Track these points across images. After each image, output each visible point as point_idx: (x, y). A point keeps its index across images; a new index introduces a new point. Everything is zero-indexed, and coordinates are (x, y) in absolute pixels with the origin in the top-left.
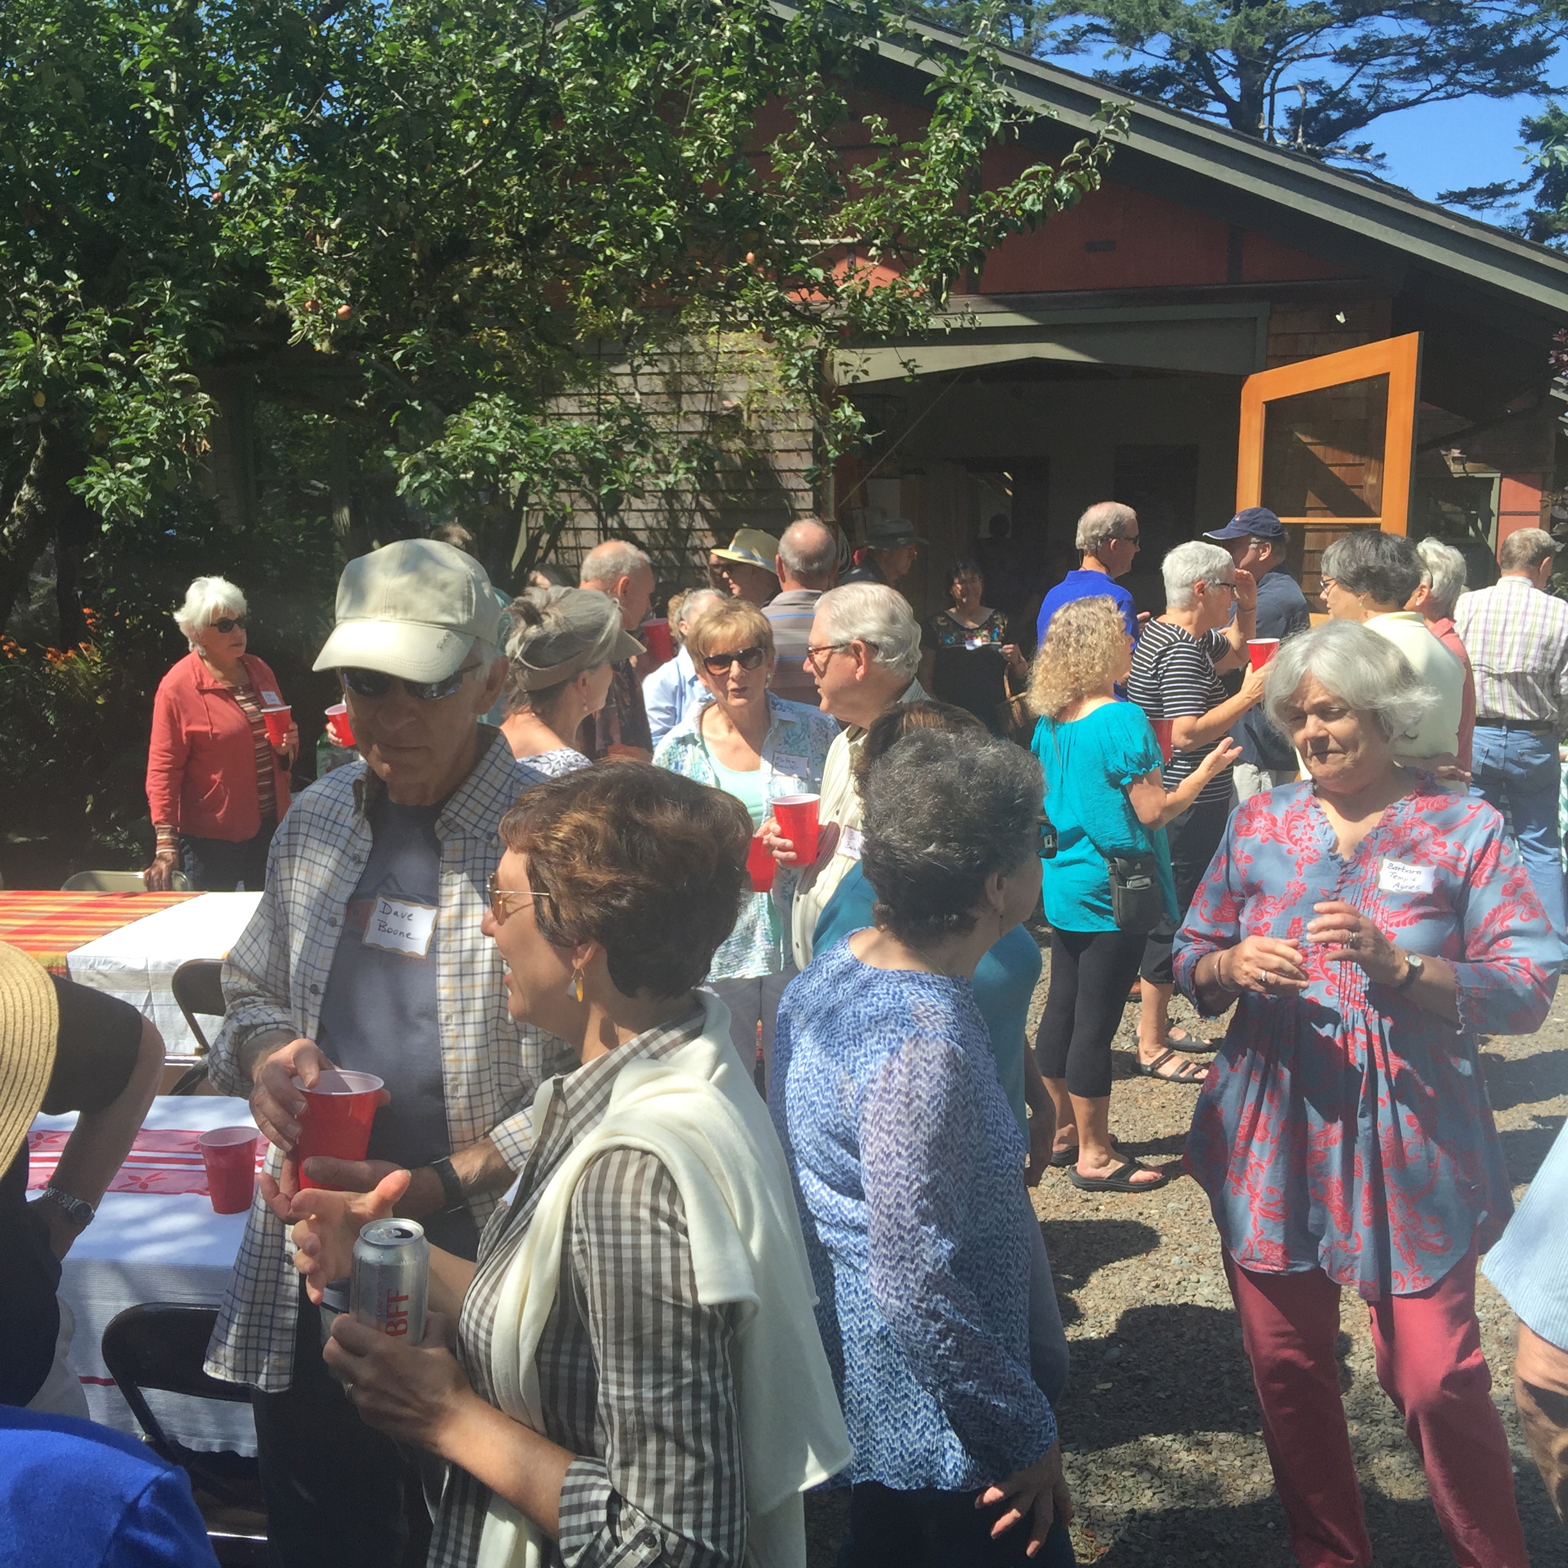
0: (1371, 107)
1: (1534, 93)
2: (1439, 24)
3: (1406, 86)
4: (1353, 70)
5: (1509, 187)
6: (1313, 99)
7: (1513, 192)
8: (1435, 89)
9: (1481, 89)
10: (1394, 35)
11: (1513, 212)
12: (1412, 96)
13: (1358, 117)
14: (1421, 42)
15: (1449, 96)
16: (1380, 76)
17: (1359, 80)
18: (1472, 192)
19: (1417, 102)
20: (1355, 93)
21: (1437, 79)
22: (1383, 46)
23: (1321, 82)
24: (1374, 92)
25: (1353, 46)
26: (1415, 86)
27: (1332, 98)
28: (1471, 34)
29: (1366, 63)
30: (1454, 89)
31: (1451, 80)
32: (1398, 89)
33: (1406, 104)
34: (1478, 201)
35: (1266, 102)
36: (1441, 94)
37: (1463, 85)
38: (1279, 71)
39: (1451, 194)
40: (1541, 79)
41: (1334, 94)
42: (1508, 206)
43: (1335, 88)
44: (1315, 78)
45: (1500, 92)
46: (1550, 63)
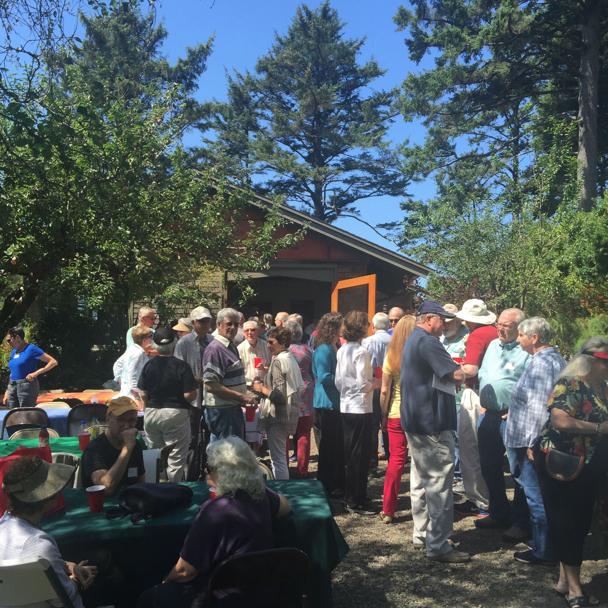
0: (355, 197)
1: (404, 196)
2: (374, 174)
3: (366, 191)
4: (349, 185)
5: (397, 223)
6: (337, 193)
7: (399, 225)
8: (374, 192)
9: (388, 193)
10: (361, 176)
11: (399, 231)
12: (367, 194)
13: (351, 200)
14: (369, 179)
15: (378, 195)
16: (358, 188)
17: (351, 188)
18: (386, 224)
19: (369, 196)
20: (350, 192)
21: (375, 189)
22: (358, 179)
23: (339, 188)
24: (356, 192)
25: (349, 179)
26: (368, 191)
27: (343, 194)
28: (383, 177)
29: (353, 184)
30: (380, 193)
31: (379, 190)
32: (363, 192)
33: (366, 196)
34: (388, 227)
35: (323, 193)
36: (376, 194)
37: (382, 192)
38: (327, 185)
39: (380, 225)
40: (405, 192)
41: (344, 192)
42: (397, 229)
43: (344, 190)
44: (338, 187)
45: (394, 194)
46: (407, 187)
